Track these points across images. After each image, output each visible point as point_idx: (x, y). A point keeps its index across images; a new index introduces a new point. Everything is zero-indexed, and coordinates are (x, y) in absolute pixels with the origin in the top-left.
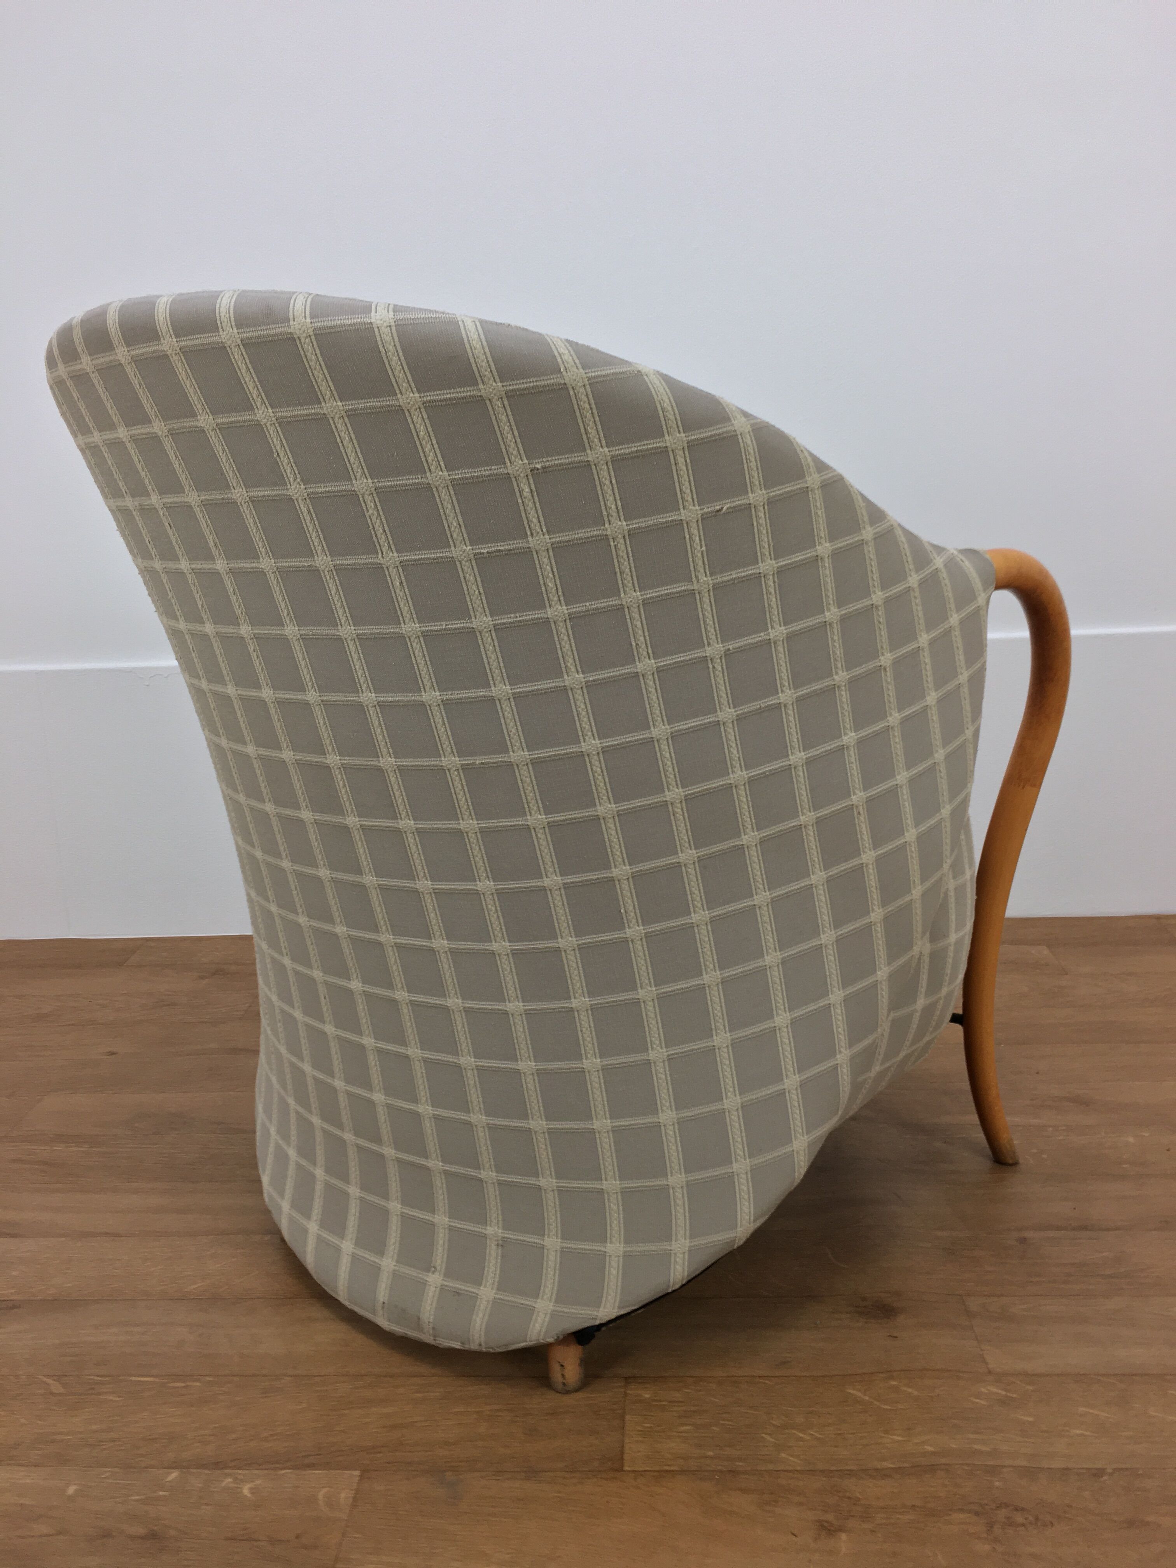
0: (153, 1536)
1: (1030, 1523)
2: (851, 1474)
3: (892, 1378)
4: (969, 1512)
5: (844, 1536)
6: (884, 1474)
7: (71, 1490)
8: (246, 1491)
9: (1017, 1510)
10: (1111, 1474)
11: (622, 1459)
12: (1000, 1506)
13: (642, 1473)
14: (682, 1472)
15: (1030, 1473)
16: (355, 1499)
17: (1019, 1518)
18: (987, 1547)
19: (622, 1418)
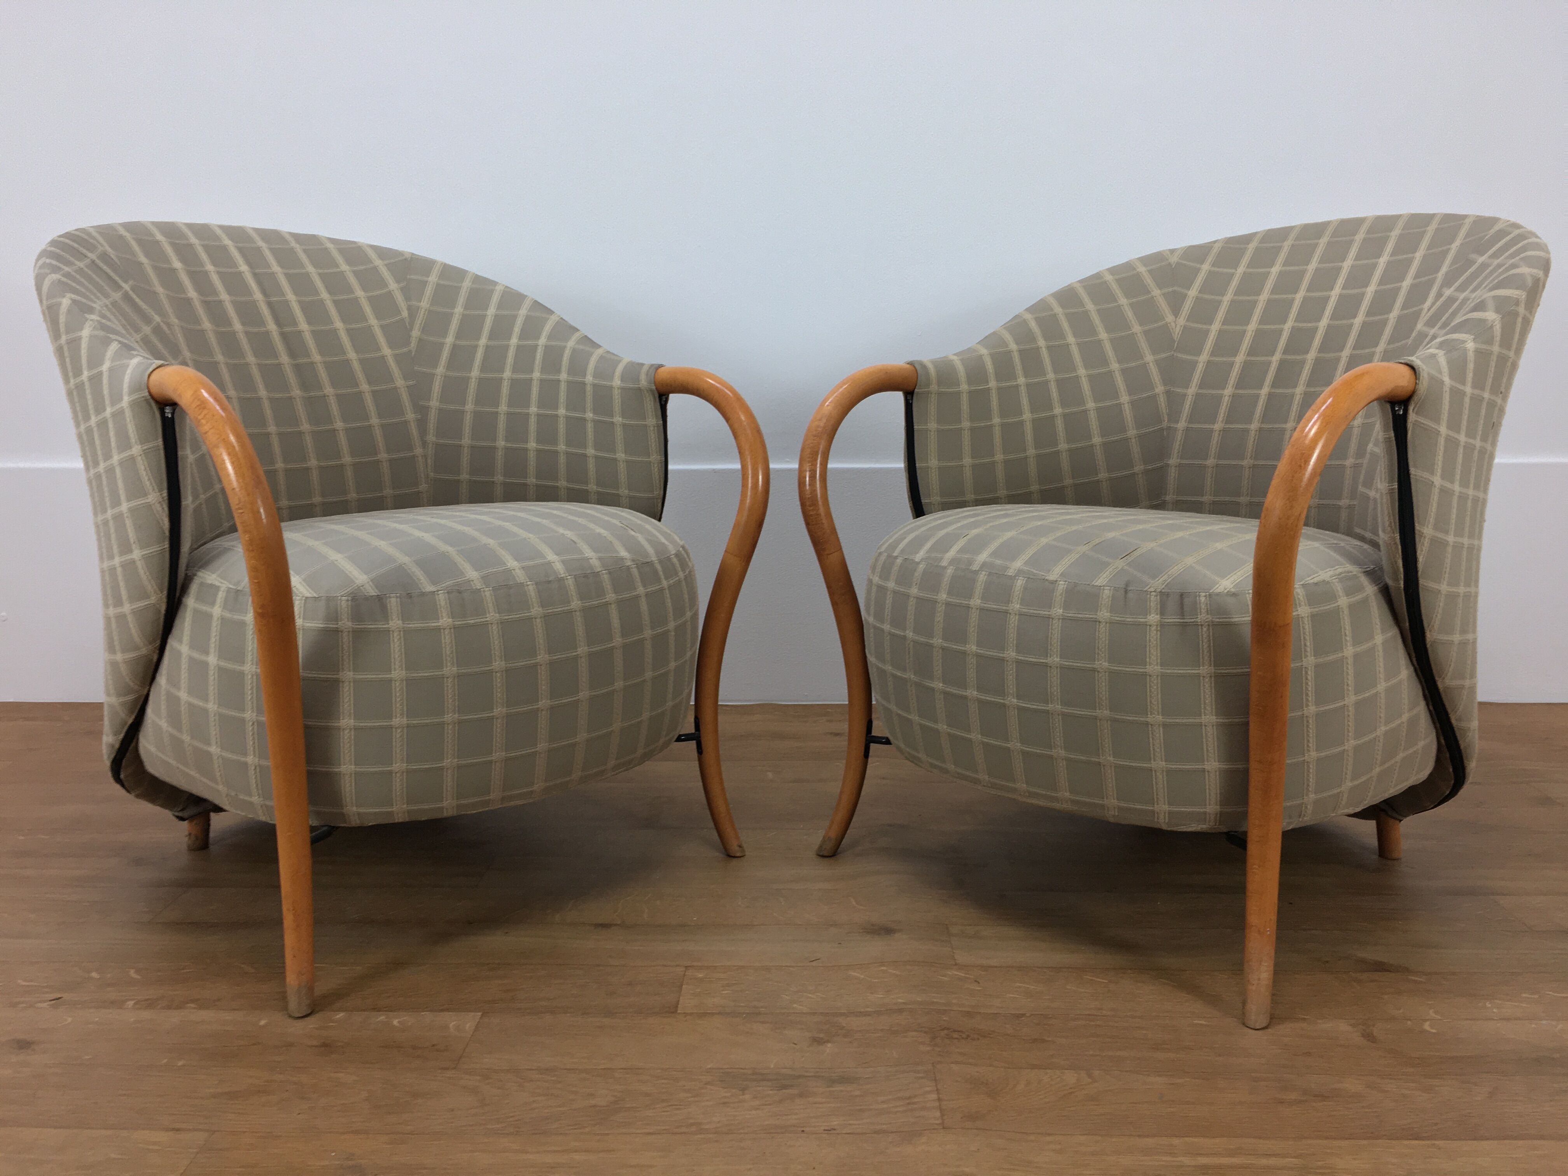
0: (324, 1045)
1: (963, 1038)
2: (842, 1014)
3: (884, 966)
4: (921, 1031)
5: (829, 1045)
6: (866, 1014)
7: (262, 1023)
8: (395, 1022)
9: (955, 1031)
10: (1030, 1016)
11: (677, 1007)
12: (943, 1030)
13: (691, 1014)
14: (720, 1013)
15: (969, 1014)
16: (477, 1026)
17: (955, 1035)
18: (929, 1048)
19: (681, 987)
